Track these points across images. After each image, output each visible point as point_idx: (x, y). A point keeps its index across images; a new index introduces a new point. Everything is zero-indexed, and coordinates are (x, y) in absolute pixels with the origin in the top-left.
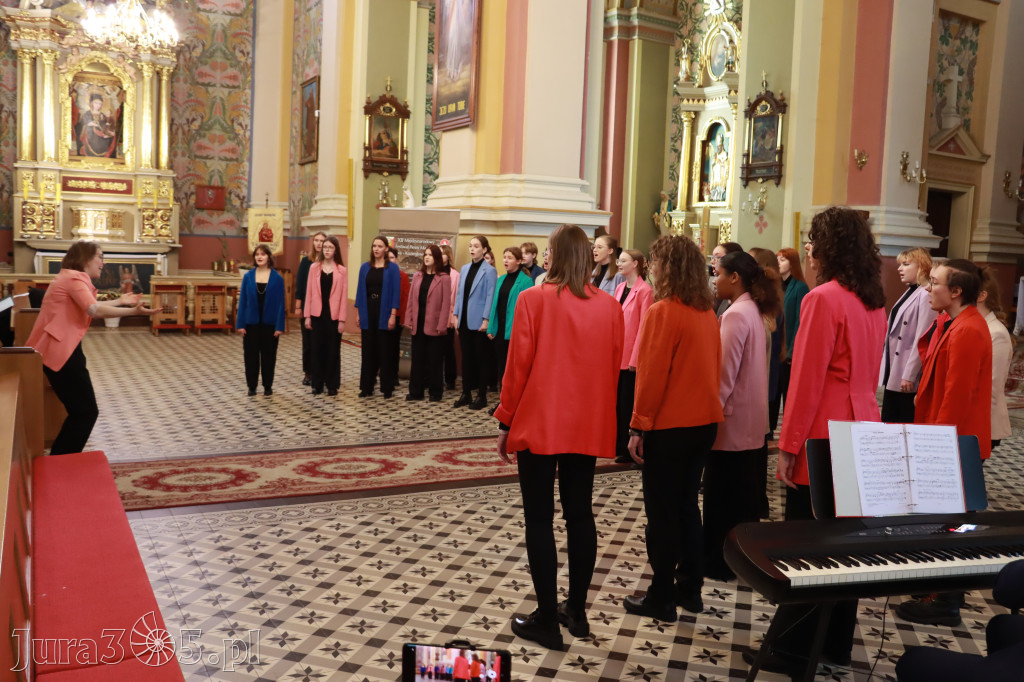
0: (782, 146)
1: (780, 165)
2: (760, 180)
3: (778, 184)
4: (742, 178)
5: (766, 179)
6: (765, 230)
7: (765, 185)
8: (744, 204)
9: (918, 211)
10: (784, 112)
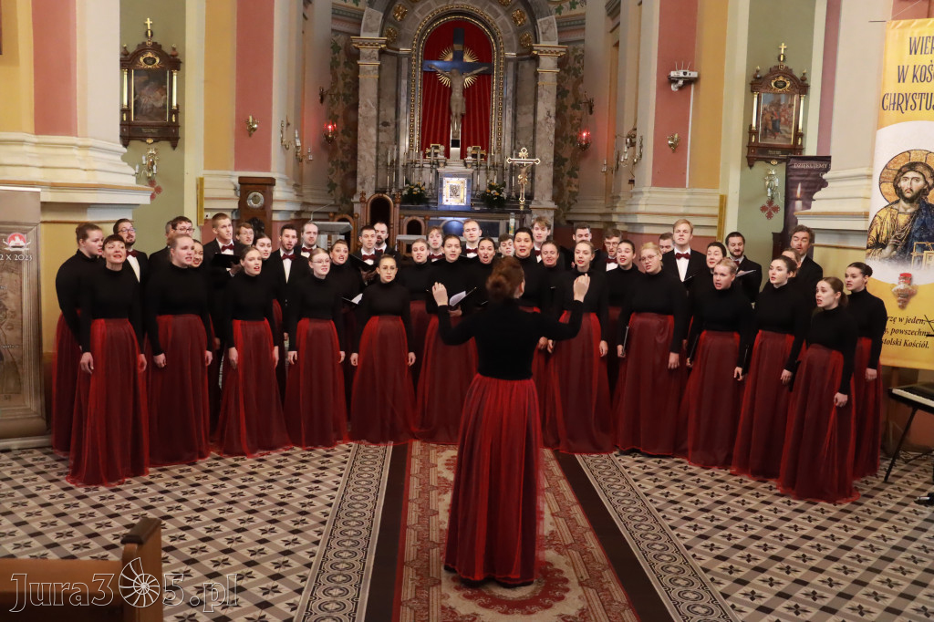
0: (177, 106)
1: (176, 126)
2: (150, 141)
3: (174, 146)
4: (122, 137)
5: (156, 140)
6: (157, 195)
7: (156, 145)
8: (137, 167)
9: (284, 176)
10: (178, 70)
